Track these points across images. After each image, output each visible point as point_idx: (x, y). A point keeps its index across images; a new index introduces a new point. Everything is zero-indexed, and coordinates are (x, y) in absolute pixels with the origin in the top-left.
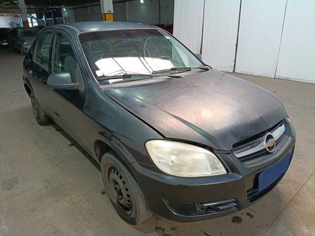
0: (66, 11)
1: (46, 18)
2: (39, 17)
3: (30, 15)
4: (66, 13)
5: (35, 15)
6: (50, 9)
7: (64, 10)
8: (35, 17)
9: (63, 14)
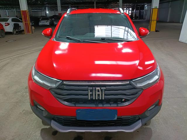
2: (133, 10)
3: (129, 9)
4: (146, 7)
5: (131, 9)
7: (146, 6)
8: (131, 10)
9: (145, 8)
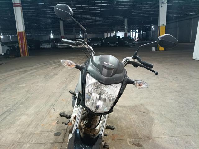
0: (154, 27)
1: (142, 32)
5: (137, 31)
6: (146, 27)
